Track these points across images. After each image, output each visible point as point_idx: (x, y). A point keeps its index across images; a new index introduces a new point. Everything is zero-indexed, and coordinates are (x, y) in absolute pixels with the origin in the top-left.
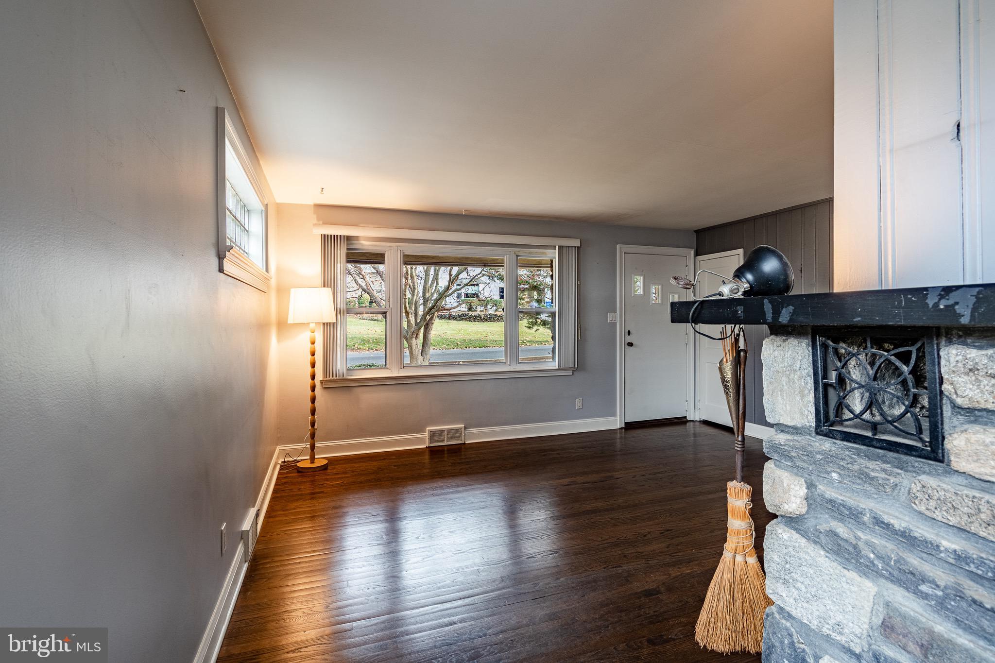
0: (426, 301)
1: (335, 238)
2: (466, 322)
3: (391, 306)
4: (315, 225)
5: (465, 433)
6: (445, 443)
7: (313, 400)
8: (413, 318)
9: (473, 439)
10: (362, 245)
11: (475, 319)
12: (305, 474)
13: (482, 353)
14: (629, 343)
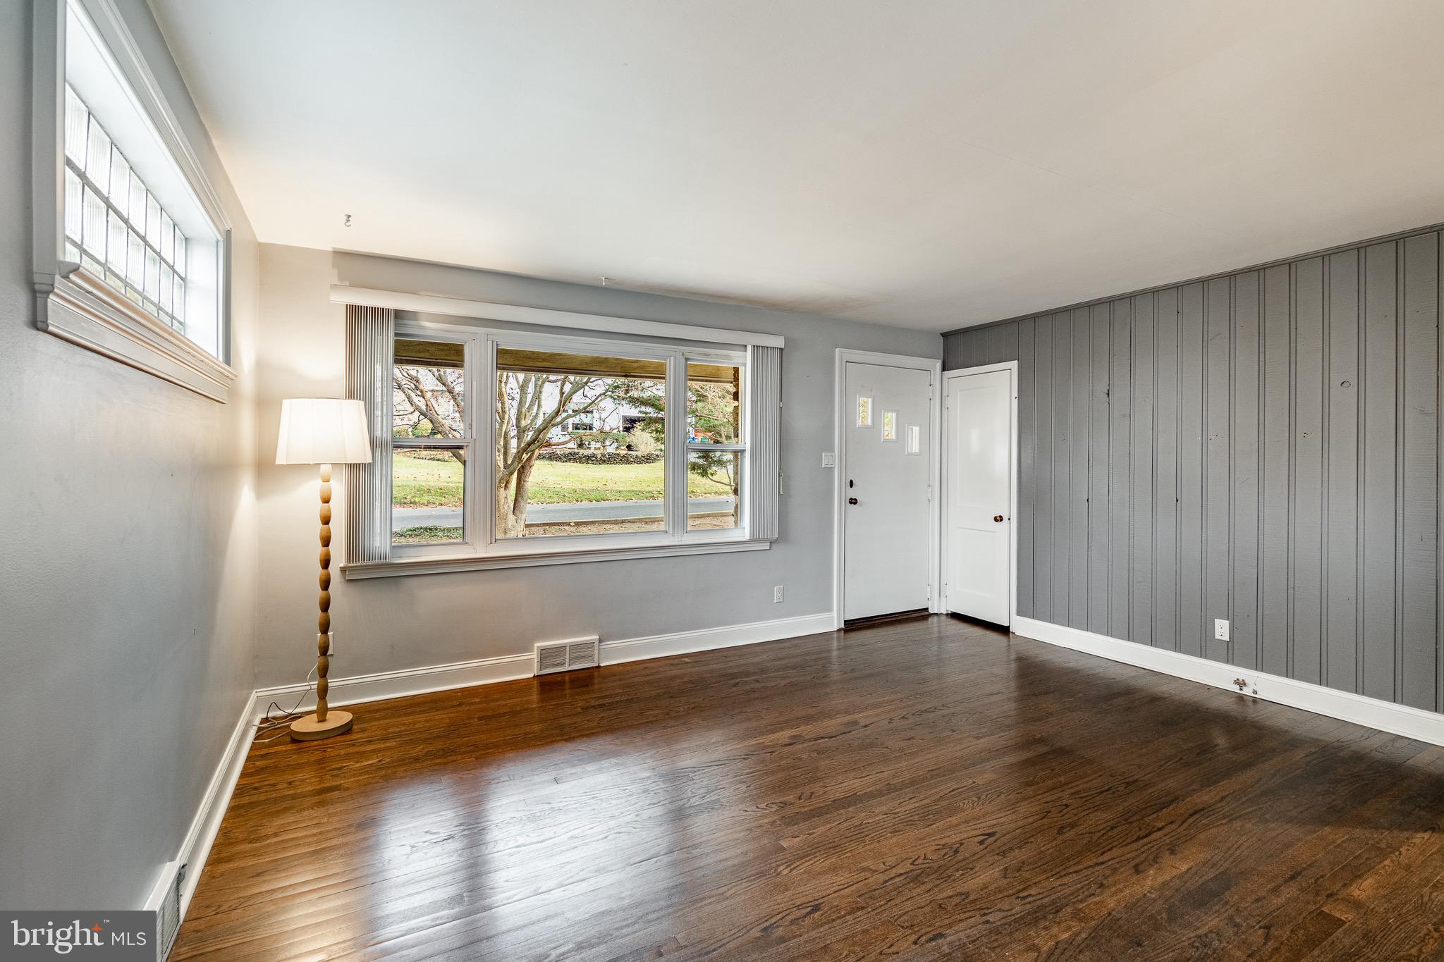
0: (521, 431)
1: (374, 313)
2: (575, 464)
3: (474, 436)
4: (334, 287)
5: (599, 649)
6: (567, 668)
7: (325, 606)
8: (502, 457)
9: (613, 658)
10: (423, 328)
11: (589, 459)
12: (307, 744)
13: (601, 509)
14: (851, 499)
